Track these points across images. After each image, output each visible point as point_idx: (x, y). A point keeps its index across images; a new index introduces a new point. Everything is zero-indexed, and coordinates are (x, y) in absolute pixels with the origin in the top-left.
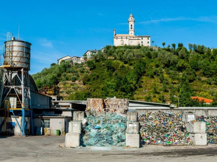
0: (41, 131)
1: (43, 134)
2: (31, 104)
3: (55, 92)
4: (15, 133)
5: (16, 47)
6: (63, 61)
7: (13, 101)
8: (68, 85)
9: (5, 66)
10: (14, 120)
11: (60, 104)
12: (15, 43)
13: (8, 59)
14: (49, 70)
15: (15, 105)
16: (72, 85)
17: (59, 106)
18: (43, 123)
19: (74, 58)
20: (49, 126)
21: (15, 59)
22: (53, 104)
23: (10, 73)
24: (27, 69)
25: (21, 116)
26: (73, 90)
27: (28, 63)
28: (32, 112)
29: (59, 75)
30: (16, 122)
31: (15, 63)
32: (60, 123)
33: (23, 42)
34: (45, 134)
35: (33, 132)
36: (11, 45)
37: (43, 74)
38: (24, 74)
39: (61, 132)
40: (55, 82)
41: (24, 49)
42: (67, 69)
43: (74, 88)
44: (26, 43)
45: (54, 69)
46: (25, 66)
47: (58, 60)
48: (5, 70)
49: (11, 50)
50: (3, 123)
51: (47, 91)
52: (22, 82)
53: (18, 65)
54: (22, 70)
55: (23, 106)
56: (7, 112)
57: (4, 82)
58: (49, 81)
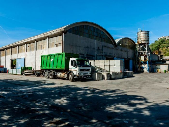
0: (156, 71)
1: (157, 72)
2: (150, 59)
3: (159, 53)
4: (144, 71)
5: (143, 34)
6: (161, 39)
7: (142, 58)
8: (164, 50)
9: (138, 43)
10: (143, 66)
11: (163, 58)
12: (142, 33)
13: (139, 40)
14: (154, 44)
15: (144, 59)
16: (166, 49)
17: (163, 59)
18: (157, 67)
19: (166, 37)
20: (160, 68)
21: (143, 40)
22: (160, 58)
23: (140, 46)
24: (148, 43)
25: (147, 64)
26: (167, 52)
27: (148, 41)
28: (151, 62)
29: (159, 46)
30: (144, 67)
31: (143, 41)
32: (166, 67)
33: (146, 31)
34: (158, 72)
35: (152, 71)
36: (140, 33)
37: (151, 46)
38: (147, 46)
39: (167, 71)
40: (157, 49)
41: (146, 35)
42: (163, 42)
43: (167, 51)
44: (147, 31)
45: (156, 43)
46: (147, 42)
47: (158, 39)
48: (138, 45)
49: (140, 36)
50: (139, 67)
51: (155, 53)
52: (146, 49)
53: (144, 42)
54: (146, 44)
55: (147, 60)
56: (140, 62)
57: (138, 50)
58: (154, 49)
